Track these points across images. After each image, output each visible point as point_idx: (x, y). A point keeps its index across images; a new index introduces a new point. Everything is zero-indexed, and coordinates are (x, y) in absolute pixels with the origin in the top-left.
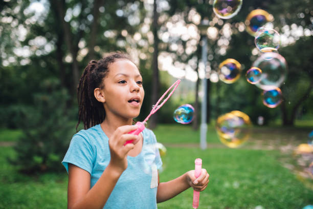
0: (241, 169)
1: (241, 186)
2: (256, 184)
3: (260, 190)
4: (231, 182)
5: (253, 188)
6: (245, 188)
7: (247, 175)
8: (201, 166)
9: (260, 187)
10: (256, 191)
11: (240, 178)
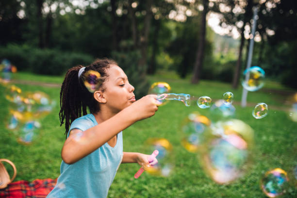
0: (277, 127)
1: (276, 140)
2: (289, 140)
3: (292, 145)
4: (268, 136)
5: (287, 143)
6: (279, 142)
7: (282, 132)
8: (156, 156)
9: (292, 143)
10: (289, 145)
11: (275, 134)
